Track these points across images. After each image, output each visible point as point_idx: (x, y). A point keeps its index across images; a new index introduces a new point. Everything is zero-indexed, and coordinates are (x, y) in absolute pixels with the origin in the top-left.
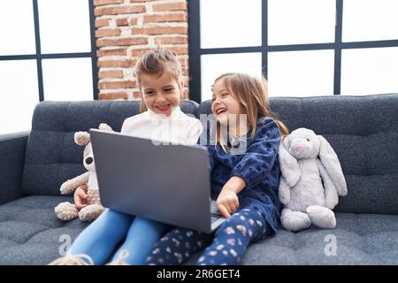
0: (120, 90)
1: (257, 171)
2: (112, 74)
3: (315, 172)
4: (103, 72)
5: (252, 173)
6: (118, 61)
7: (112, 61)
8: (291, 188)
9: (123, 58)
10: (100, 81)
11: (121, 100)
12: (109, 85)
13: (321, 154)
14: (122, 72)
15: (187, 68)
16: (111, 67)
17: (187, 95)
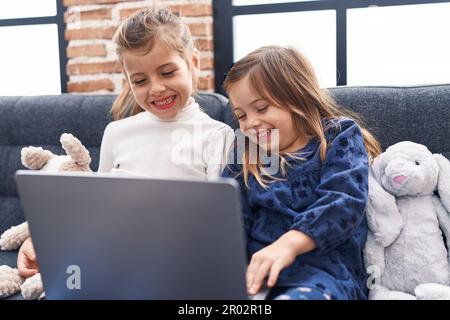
0: (102, 77)
1: (340, 229)
2: (89, 51)
3: (432, 221)
4: (74, 48)
5: (332, 232)
6: (97, 30)
7: (88, 30)
8: (387, 249)
9: (105, 24)
10: (70, 62)
11: (103, 92)
12: (84, 69)
13: (440, 188)
14: (104, 46)
15: (210, 38)
16: (87, 38)
17: (210, 84)
